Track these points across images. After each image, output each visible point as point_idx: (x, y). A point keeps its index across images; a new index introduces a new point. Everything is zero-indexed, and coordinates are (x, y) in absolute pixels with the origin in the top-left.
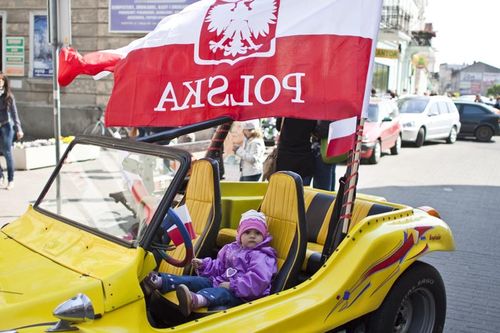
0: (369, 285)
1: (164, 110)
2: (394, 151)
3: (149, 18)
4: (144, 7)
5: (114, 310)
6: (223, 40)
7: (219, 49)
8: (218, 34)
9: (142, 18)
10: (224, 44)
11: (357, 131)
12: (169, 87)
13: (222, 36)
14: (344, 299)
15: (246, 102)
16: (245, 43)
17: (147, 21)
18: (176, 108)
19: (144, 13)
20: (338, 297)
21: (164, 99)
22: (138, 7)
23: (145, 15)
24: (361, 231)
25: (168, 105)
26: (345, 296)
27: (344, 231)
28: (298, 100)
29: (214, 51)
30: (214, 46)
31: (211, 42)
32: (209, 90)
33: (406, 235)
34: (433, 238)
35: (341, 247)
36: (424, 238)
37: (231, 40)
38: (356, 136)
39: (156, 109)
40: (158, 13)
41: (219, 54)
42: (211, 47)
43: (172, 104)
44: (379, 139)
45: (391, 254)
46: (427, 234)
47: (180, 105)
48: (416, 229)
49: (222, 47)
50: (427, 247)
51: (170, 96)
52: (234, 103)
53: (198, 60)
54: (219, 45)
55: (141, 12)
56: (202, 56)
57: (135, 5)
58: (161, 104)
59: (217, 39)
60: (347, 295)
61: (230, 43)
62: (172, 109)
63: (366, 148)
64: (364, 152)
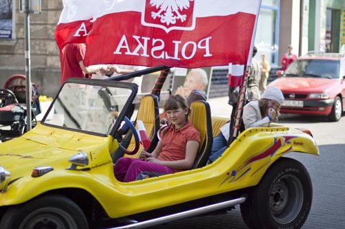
0: (250, 169)
1: (121, 53)
5: (97, 166)
6: (160, 12)
7: (157, 17)
8: (157, 7)
10: (161, 14)
11: (244, 74)
12: (124, 38)
13: (159, 9)
14: (232, 175)
15: (176, 57)
16: (175, 14)
18: (128, 53)
20: (228, 174)
21: (120, 46)
24: (244, 136)
25: (123, 50)
26: (233, 174)
27: (234, 136)
28: (207, 54)
29: (155, 18)
30: (154, 15)
31: (152, 12)
32: (152, 47)
33: (275, 139)
34: (296, 143)
35: (232, 145)
36: (289, 143)
37: (165, 12)
38: (243, 77)
39: (115, 53)
41: (158, 21)
42: (152, 16)
43: (126, 50)
45: (265, 150)
46: (291, 140)
47: (132, 51)
48: (284, 137)
49: (159, 16)
50: (291, 148)
51: (124, 44)
52: (167, 57)
53: (143, 23)
54: (158, 14)
56: (146, 21)
58: (118, 49)
59: (157, 11)
60: (234, 173)
61: (165, 14)
62: (126, 53)
63: (325, 105)
64: (321, 109)
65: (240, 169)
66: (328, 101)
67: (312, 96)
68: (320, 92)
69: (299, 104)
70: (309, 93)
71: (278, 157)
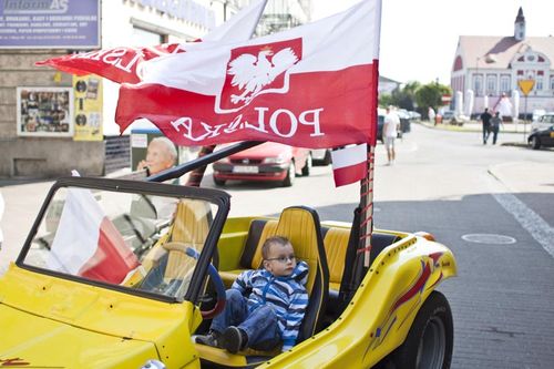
0: (396, 318)
2: (305, 172)
3: (23, 31)
4: (16, 19)
6: (245, 93)
7: (240, 100)
8: (240, 87)
9: (14, 31)
11: (369, 158)
13: (244, 90)
14: (376, 336)
17: (20, 34)
19: (17, 25)
20: (372, 335)
22: (8, 19)
23: (17, 29)
24: (383, 263)
27: (366, 264)
28: (317, 132)
29: (235, 102)
30: (235, 99)
33: (423, 263)
34: (445, 265)
35: (365, 281)
36: (438, 266)
38: (368, 164)
40: (32, 25)
41: (240, 104)
42: (233, 100)
44: (293, 159)
45: (413, 284)
46: (439, 261)
48: (430, 256)
49: (243, 99)
50: (441, 275)
53: (218, 111)
55: (11, 25)
57: (5, 16)
59: (239, 93)
60: (379, 331)
63: (281, 170)
64: (278, 174)
65: (386, 321)
66: (282, 166)
67: (267, 161)
68: (275, 157)
69: (254, 169)
70: (263, 158)
71: (429, 292)
